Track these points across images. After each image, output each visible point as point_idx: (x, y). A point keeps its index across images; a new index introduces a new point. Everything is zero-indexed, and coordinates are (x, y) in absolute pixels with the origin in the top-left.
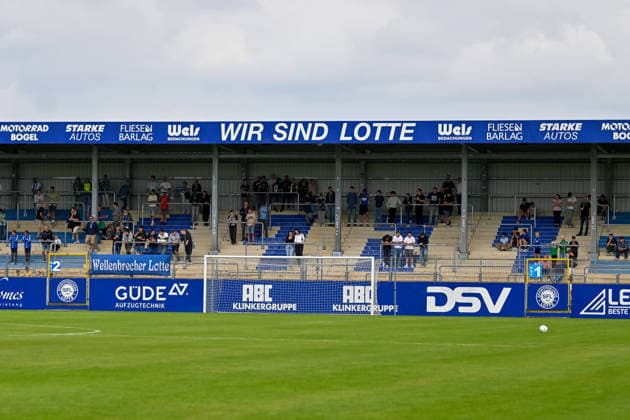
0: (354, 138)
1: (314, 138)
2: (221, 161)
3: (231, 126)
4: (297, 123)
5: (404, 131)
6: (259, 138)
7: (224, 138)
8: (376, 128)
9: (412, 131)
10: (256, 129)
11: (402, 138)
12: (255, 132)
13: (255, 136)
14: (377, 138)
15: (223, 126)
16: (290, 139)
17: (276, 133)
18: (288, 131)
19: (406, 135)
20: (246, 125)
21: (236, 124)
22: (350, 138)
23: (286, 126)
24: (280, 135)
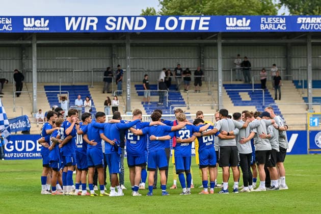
0: (165, 28)
1: (137, 28)
2: (38, 46)
3: (73, 19)
4: (123, 17)
5: (202, 23)
6: (95, 28)
7: (68, 28)
8: (181, 21)
9: (207, 23)
10: (92, 21)
11: (201, 28)
12: (92, 24)
13: (91, 27)
14: (182, 28)
15: (67, 19)
16: (118, 28)
17: (107, 24)
18: (116, 23)
19: (204, 26)
20: (84, 19)
21: (77, 18)
22: (163, 28)
23: (115, 20)
24: (111, 26)
